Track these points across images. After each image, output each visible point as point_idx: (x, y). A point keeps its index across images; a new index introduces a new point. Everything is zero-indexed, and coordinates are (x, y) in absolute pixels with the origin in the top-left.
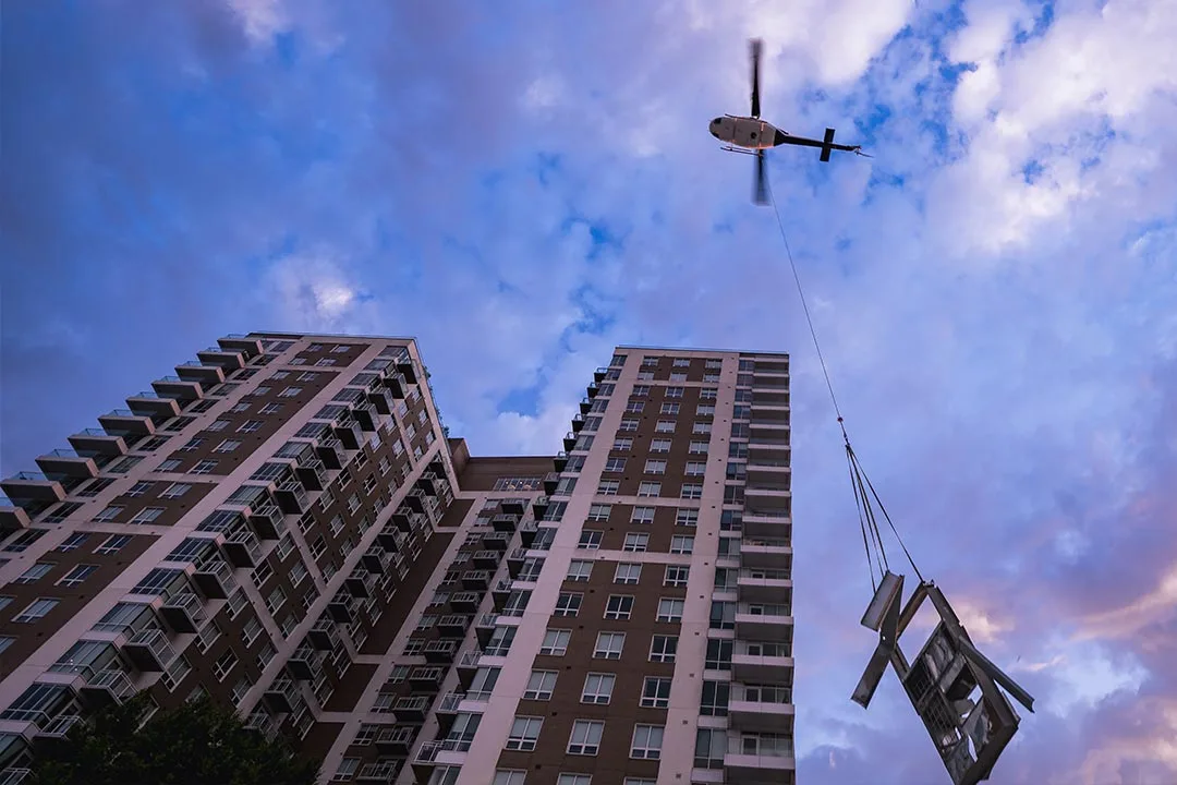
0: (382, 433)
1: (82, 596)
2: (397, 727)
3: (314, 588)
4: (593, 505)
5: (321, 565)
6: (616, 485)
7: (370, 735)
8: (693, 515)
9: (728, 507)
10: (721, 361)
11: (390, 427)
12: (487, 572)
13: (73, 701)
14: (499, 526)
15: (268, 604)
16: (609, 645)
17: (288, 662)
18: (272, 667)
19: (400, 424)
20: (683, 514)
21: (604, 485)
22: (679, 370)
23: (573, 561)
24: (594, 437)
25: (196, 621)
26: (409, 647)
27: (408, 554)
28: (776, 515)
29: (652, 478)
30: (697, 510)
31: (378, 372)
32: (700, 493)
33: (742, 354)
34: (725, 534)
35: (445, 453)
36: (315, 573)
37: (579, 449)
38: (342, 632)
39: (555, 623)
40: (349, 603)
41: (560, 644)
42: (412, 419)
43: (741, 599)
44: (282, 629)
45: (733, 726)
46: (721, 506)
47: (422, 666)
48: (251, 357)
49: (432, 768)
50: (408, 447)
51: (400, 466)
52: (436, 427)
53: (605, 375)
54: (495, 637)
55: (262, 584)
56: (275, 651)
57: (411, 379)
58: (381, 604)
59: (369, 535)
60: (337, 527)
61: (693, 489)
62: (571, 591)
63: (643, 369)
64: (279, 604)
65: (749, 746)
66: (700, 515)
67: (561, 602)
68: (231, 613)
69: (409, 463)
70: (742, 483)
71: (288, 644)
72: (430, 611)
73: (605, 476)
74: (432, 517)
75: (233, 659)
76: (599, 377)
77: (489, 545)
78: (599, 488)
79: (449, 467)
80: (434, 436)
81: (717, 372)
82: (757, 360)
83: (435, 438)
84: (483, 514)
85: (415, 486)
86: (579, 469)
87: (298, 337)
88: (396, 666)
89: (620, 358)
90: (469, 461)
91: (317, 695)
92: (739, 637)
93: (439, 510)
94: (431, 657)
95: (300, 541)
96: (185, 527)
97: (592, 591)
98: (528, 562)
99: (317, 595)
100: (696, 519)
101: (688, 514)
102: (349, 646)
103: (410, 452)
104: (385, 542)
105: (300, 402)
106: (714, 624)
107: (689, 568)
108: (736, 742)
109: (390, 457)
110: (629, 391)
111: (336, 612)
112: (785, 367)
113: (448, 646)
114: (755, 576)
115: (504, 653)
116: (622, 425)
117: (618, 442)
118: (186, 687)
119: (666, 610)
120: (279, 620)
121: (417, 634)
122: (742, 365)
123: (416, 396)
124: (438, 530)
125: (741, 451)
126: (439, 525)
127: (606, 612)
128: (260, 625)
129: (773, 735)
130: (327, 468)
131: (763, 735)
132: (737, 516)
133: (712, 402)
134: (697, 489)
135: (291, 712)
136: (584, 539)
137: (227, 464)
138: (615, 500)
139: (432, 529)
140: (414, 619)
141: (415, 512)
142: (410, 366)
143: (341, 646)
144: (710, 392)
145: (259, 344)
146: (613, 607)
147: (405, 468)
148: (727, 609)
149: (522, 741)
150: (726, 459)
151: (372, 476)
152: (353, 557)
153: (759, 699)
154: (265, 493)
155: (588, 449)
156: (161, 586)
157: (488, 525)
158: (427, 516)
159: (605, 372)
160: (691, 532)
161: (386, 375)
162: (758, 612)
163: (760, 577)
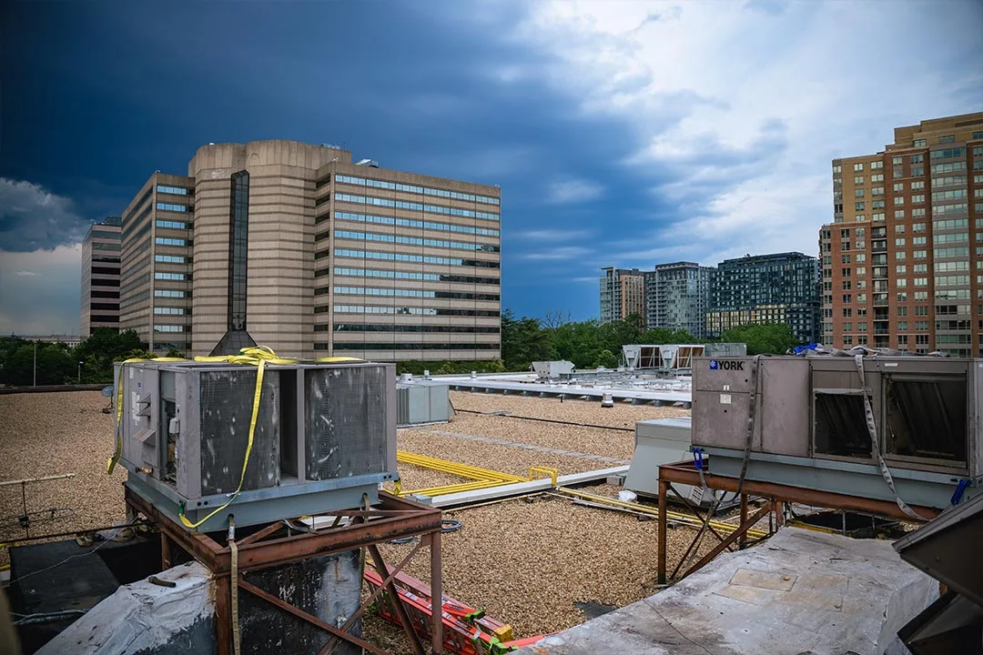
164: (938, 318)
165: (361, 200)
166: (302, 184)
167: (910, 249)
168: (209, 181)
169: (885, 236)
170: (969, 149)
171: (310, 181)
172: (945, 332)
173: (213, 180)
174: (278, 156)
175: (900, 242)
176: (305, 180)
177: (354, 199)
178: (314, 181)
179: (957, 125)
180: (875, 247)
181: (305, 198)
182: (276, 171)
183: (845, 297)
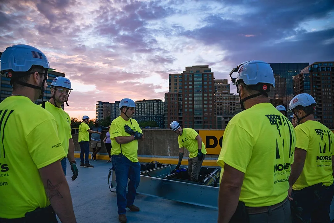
164: (195, 120)
167: (188, 101)
169: (182, 97)
170: (203, 74)
172: (196, 124)
175: (186, 99)
179: (200, 68)
180: (179, 100)
183: (171, 114)
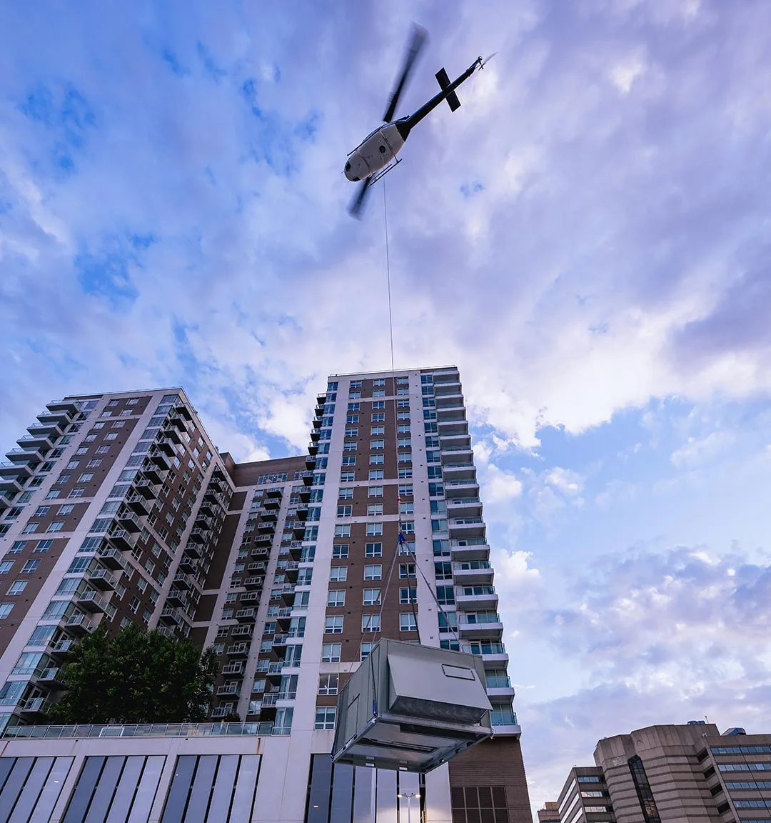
0: (179, 456)
1: (41, 577)
2: (240, 626)
3: (168, 557)
4: (340, 489)
5: (168, 543)
6: (353, 475)
7: (225, 631)
8: (409, 488)
9: (432, 481)
10: (407, 378)
11: (183, 451)
12: (269, 536)
13: (63, 633)
14: (268, 507)
15: (146, 569)
16: (373, 572)
17: (167, 599)
18: (159, 603)
19: (189, 449)
20: (402, 488)
21: (344, 475)
22: (378, 388)
23: (336, 525)
24: (329, 444)
25: (112, 584)
26: (233, 583)
27: (215, 529)
28: (465, 483)
29: (375, 467)
30: (412, 485)
31: (165, 415)
32: (411, 474)
33: (422, 371)
34: (433, 498)
35: (221, 465)
36: (166, 549)
37: (321, 453)
38: (191, 579)
39: (335, 563)
40: (191, 563)
41: (342, 574)
42: (194, 444)
43: (452, 537)
44: (158, 582)
45: (460, 609)
46: (427, 481)
47: (245, 593)
48: (74, 415)
49: (285, 647)
50: (197, 463)
51: (196, 477)
52: (210, 448)
53: (325, 398)
54: (300, 574)
55: (139, 559)
56: (158, 594)
57: (188, 417)
58: (208, 561)
59: (190, 521)
60: (170, 519)
61: (405, 471)
62: (340, 545)
63: (352, 390)
64: (152, 569)
65: (471, 620)
66: (414, 488)
67: (336, 551)
68: (128, 577)
69: (201, 474)
70: (439, 464)
71: (164, 589)
72: (239, 561)
73: (344, 469)
74: (223, 505)
75: (137, 602)
76: (321, 401)
77: (265, 519)
78: (342, 478)
79: (225, 473)
80: (211, 454)
81: (406, 386)
82: (435, 374)
83: (212, 456)
84: (255, 500)
85: (208, 488)
86: (325, 466)
87: (100, 396)
88: (229, 594)
89: (333, 385)
90: (236, 467)
91: (188, 614)
92: (454, 559)
93: (226, 501)
94: (249, 588)
95: (152, 531)
96: (82, 531)
97: (354, 542)
98: (307, 529)
99: (171, 560)
100: (412, 491)
101: (406, 488)
102: (197, 586)
103: (199, 467)
104: (200, 524)
105: (120, 443)
106: (437, 554)
107: (413, 521)
108: (463, 616)
109: (189, 471)
110: (346, 409)
111: (185, 569)
112: (457, 377)
113: (257, 580)
114: (458, 523)
115: (309, 583)
116: (346, 433)
117: (347, 445)
118: (118, 618)
119: (403, 549)
120: (155, 576)
121: (235, 575)
122: (424, 379)
123: (193, 428)
124: (229, 513)
125: (434, 442)
126: (229, 510)
127: (366, 554)
128: (146, 582)
129: (484, 612)
130: (155, 484)
131: (478, 612)
132: (440, 486)
133: (407, 409)
134: (409, 471)
135: (176, 624)
136: (340, 511)
137: (92, 489)
138: (354, 484)
139: (225, 513)
140: (231, 567)
141: (214, 504)
142: (185, 408)
143: (193, 587)
144: (403, 402)
145: (75, 405)
146: (370, 550)
147: (199, 477)
148: (443, 544)
149: (334, 629)
150: (425, 449)
151: (181, 486)
152: (184, 536)
153: (473, 593)
154: (123, 505)
155: (328, 453)
156: (84, 567)
157: (261, 507)
158: (220, 506)
159: (325, 396)
160: (410, 499)
161: (171, 417)
162: (463, 544)
163: (462, 523)
165: (744, 767)
166: (685, 760)
168: (613, 768)
171: (691, 756)
173: (615, 768)
174: (658, 739)
176: (687, 756)
177: (737, 767)
178: (694, 756)
181: (693, 772)
182: (660, 752)
